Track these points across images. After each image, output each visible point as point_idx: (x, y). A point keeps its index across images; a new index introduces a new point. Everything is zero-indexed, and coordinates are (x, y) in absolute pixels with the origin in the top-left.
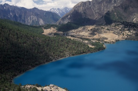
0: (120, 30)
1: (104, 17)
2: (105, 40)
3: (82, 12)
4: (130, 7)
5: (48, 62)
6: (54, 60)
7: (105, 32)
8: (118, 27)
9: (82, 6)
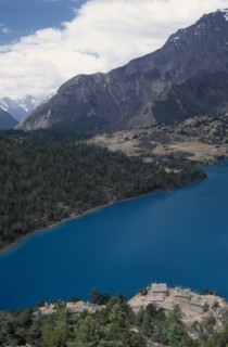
0: (216, 134)
1: (150, 111)
2: (190, 158)
3: (85, 101)
4: (210, 89)
5: (55, 221)
6: (73, 216)
7: (178, 140)
8: (206, 128)
9: (84, 85)
